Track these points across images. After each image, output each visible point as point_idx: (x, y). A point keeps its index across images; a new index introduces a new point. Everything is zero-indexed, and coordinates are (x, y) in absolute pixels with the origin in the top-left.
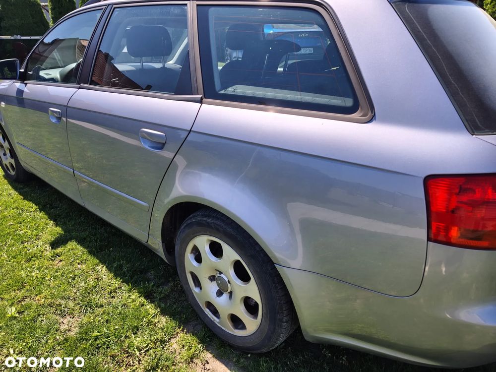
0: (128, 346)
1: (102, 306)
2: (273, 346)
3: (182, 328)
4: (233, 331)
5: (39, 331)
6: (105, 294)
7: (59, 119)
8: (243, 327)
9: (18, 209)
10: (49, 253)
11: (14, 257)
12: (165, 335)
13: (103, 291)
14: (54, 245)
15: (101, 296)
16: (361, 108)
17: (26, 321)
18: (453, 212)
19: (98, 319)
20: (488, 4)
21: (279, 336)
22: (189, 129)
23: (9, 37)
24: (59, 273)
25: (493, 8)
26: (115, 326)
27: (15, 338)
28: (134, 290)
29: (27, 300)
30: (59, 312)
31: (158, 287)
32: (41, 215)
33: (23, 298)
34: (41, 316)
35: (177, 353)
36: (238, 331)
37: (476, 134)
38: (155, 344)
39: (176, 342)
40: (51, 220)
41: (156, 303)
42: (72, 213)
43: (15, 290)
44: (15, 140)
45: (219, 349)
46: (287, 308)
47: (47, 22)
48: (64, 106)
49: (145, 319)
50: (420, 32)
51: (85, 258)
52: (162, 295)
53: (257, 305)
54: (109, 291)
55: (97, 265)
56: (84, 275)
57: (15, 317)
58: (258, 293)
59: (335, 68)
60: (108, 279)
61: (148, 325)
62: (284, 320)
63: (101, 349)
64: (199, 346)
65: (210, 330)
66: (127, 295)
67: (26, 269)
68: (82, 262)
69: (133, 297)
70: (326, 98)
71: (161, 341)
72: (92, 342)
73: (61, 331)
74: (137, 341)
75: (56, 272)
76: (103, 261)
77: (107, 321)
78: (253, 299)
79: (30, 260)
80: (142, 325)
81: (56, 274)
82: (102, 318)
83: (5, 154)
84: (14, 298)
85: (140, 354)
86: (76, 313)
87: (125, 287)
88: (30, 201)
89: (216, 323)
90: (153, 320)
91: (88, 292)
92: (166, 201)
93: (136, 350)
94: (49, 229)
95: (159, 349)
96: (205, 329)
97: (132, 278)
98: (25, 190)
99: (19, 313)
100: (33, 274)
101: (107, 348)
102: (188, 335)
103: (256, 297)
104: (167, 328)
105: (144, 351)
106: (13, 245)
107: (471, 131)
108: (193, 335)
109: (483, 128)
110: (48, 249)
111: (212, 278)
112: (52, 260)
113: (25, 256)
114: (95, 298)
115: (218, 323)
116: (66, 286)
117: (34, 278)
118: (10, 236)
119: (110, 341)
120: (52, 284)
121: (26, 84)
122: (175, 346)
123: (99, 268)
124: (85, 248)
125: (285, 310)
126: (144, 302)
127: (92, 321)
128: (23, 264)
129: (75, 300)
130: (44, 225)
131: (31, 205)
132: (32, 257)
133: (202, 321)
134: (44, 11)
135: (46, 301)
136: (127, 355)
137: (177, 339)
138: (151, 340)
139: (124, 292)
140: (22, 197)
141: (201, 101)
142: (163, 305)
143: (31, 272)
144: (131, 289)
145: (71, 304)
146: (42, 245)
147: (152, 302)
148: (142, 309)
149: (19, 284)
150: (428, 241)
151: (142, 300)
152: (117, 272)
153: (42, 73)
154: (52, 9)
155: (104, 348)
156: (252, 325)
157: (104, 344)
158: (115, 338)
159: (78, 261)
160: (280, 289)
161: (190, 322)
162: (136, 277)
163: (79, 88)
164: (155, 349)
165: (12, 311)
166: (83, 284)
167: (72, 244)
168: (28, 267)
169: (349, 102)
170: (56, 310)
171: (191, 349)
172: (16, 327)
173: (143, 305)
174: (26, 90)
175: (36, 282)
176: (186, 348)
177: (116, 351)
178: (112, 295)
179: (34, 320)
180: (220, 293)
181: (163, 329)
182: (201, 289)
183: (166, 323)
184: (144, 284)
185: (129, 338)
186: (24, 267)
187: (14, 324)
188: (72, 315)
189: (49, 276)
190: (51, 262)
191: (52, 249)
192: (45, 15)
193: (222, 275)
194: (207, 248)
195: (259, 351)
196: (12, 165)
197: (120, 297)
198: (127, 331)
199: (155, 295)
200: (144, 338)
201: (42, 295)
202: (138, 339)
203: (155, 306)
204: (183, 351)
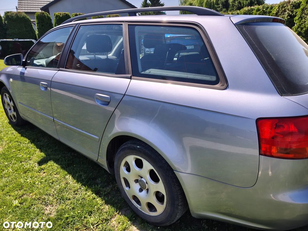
0: (86, 223)
1: (70, 199)
2: (173, 221)
3: (118, 212)
4: (149, 213)
5: (32, 214)
6: (71, 192)
7: (46, 88)
8: (155, 210)
9: (18, 142)
10: (37, 168)
11: (16, 171)
12: (108, 216)
13: (70, 191)
14: (40, 163)
15: (69, 194)
16: (221, 82)
17: (25, 208)
18: (273, 138)
19: (68, 207)
20: (296, 20)
21: (176, 215)
22: (124, 94)
23: (11, 40)
24: (43, 180)
25: (300, 22)
26: (78, 211)
27: (18, 219)
28: (89, 189)
29: (25, 196)
30: (44, 203)
31: (103, 188)
32: (32, 145)
33: (22, 195)
34: (34, 205)
35: (116, 227)
36: (152, 213)
37: (283, 95)
38: (102, 221)
39: (115, 221)
40: (38, 149)
41: (102, 197)
42: (51, 144)
43: (17, 190)
44: (17, 101)
45: (140, 224)
46: (181, 197)
47: (34, 30)
48: (50, 81)
49: (96, 207)
50: (251, 41)
51: (59, 171)
52: (106, 192)
53: (163, 196)
54: (74, 190)
55: (66, 175)
56: (58, 181)
57: (18, 206)
58: (164, 189)
59: (206, 59)
60: (73, 184)
61: (98, 210)
62: (180, 205)
63: (70, 225)
64: (129, 223)
65: (135, 213)
66: (85, 192)
67: (24, 178)
68: (57, 173)
69: (88, 194)
70: (201, 76)
71: (106, 220)
72: (64, 221)
73: (45, 214)
74: (91, 220)
75: (42, 179)
76: (69, 173)
77: (73, 208)
78: (161, 193)
79: (26, 172)
80: (94, 210)
81: (42, 180)
82: (70, 206)
83: (10, 109)
84: (17, 195)
85: (94, 228)
86: (54, 204)
87: (83, 188)
88: (25, 137)
89: (139, 209)
90: (101, 207)
91: (61, 191)
92: (110, 135)
93: (91, 225)
94: (37, 154)
95: (105, 224)
96: (132, 212)
97: (87, 183)
98: (22, 131)
99: (20, 203)
100: (28, 180)
101: (74, 224)
102: (122, 216)
103: (163, 191)
104: (109, 212)
105: (95, 226)
106: (16, 164)
107: (280, 94)
108: (125, 216)
109: (287, 92)
110: (36, 165)
111: (137, 181)
112: (39, 172)
113: (23, 170)
114: (66, 195)
115: (140, 208)
116: (48, 188)
117: (29, 183)
118: (14, 158)
119: (75, 220)
120: (39, 187)
121: (26, 68)
122: (114, 222)
123: (67, 177)
124: (59, 165)
125: (180, 199)
126: (95, 197)
127: (64, 208)
128: (21, 175)
129: (53, 196)
130: (34, 152)
131: (26, 140)
132: (27, 171)
133: (130, 208)
134: (33, 24)
135: (36, 196)
136: (86, 228)
137: (116, 218)
138: (99, 219)
139: (83, 191)
140: (20, 135)
141: (131, 78)
142: (106, 199)
143: (27, 180)
144: (87, 189)
145: (51, 198)
146: (33, 163)
147: (100, 197)
148: (94, 201)
149: (20, 187)
150: (259, 155)
151: (94, 195)
152: (78, 179)
153: (35, 62)
154: (38, 23)
155: (72, 224)
156: (160, 208)
157: (72, 222)
158: (78, 218)
159: (55, 173)
160: (177, 186)
161: (123, 208)
162: (90, 182)
163: (59, 70)
164: (102, 224)
165: (16, 203)
166: (58, 186)
167: (51, 163)
168: (25, 176)
169: (214, 78)
170: (42, 202)
171: (124, 224)
172: (19, 212)
173: (94, 199)
174: (26, 72)
175: (30, 185)
176: (121, 224)
177: (79, 226)
178: (75, 193)
179: (29, 208)
180: (141, 190)
181: (106, 213)
182: (130, 188)
183: (109, 209)
184: (95, 186)
185: (86, 218)
186: (22, 176)
187: (17, 210)
188: (52, 205)
189: (38, 182)
190: (38, 173)
191: (39, 165)
192: (33, 27)
193: (142, 179)
194: (134, 163)
195: (165, 225)
196: (14, 116)
197: (81, 194)
198: (85, 214)
199: (101, 193)
200: (95, 218)
201: (34, 193)
202: (92, 219)
203: (102, 199)
204: (119, 225)
